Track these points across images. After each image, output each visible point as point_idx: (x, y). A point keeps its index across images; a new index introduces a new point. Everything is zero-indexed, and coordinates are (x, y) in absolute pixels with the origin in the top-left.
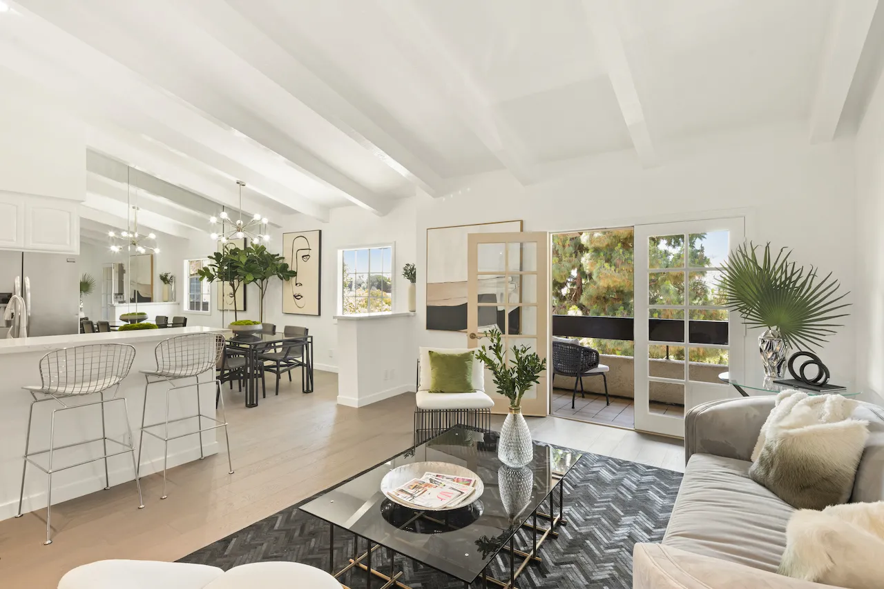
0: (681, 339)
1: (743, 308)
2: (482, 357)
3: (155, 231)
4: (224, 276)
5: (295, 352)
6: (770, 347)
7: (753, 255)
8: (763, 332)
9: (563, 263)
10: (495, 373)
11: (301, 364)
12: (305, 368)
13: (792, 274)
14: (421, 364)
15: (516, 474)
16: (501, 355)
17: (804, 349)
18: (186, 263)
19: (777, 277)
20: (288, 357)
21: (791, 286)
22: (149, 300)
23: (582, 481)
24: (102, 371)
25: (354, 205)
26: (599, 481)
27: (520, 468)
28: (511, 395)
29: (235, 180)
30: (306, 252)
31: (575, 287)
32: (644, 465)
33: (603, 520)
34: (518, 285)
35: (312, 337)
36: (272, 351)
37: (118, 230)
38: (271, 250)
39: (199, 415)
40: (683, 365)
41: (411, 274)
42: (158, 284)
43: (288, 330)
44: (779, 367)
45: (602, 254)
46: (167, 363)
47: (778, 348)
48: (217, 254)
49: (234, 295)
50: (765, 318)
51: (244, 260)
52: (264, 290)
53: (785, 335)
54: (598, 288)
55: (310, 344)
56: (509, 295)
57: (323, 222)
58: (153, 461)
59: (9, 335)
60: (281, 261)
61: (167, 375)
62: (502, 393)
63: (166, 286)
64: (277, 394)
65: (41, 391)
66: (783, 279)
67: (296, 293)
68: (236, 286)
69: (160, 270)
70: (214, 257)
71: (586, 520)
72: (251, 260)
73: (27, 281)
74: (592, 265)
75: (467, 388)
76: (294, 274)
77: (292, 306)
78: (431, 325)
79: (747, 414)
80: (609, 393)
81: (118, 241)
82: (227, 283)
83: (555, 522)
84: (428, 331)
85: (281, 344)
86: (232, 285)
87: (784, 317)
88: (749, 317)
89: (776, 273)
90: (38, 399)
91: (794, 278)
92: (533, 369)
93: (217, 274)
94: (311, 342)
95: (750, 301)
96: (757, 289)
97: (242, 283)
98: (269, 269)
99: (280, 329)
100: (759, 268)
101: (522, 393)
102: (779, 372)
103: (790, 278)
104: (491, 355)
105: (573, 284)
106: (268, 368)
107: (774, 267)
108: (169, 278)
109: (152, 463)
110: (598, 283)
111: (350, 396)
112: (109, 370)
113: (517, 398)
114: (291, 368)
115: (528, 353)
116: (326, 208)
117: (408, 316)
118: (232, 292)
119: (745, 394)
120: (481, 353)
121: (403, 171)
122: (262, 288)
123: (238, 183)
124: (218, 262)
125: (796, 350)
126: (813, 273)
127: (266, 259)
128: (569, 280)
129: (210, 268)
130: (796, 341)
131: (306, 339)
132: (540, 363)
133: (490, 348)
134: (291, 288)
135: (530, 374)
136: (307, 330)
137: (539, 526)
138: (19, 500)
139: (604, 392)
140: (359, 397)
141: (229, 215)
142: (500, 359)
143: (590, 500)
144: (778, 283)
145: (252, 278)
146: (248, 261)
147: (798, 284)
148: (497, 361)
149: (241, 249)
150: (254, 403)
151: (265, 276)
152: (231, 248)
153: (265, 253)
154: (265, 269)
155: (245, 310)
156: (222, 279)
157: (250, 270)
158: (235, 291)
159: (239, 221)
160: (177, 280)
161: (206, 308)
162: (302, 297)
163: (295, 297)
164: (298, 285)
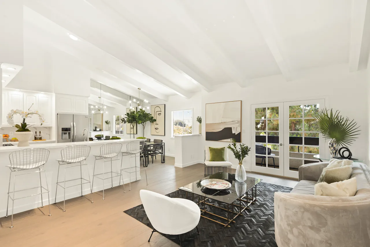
0: (302, 144)
1: (323, 132)
2: (230, 147)
3: (106, 106)
4: (129, 121)
5: (158, 149)
6: (332, 145)
7: (327, 113)
8: (330, 140)
9: (258, 114)
10: (234, 152)
11: (161, 153)
12: (162, 155)
13: (340, 120)
14: (206, 152)
15: (241, 184)
16: (236, 146)
17: (344, 146)
18: (114, 116)
19: (335, 121)
20: (156, 150)
21: (340, 124)
22: (102, 130)
23: (263, 190)
25: (177, 95)
26: (269, 191)
27: (242, 182)
28: (239, 159)
29: (137, 87)
30: (160, 112)
31: (263, 124)
32: (286, 187)
33: (270, 201)
34: (240, 124)
35: (164, 143)
36: (149, 148)
37: (95, 106)
38: (147, 112)
39: (136, 167)
40: (302, 154)
41: (200, 120)
42: (104, 124)
43: (155, 141)
44: (336, 153)
45: (275, 110)
46: (130, 149)
47: (335, 146)
48: (128, 114)
49: (133, 128)
50: (331, 136)
51: (138, 116)
52: (144, 126)
53: (338, 141)
54: (273, 125)
55: (164, 146)
56: (237, 128)
57: (166, 101)
60: (150, 116)
61: (130, 153)
62: (237, 158)
63: (107, 125)
64: (153, 163)
66: (337, 122)
67: (156, 127)
68: (134, 125)
69: (105, 119)
71: (264, 200)
72: (140, 115)
73: (74, 123)
74: (271, 115)
75: (223, 160)
76: (155, 120)
77: (155, 132)
78: (207, 139)
79: (320, 167)
80: (275, 165)
81: (94, 109)
83: (254, 200)
84: (206, 141)
85: (153, 145)
87: (337, 135)
88: (325, 135)
89: (335, 120)
91: (341, 121)
92: (246, 151)
93: (127, 120)
95: (325, 129)
96: (328, 125)
97: (136, 124)
98: (146, 119)
99: (152, 140)
100: (329, 118)
101: (243, 158)
102: (336, 155)
103: (340, 121)
104: (232, 147)
105: (263, 123)
106: (150, 154)
107: (334, 117)
108: (108, 122)
110: (273, 123)
111: (179, 164)
113: (241, 161)
114: (156, 154)
115: (245, 146)
116: (167, 96)
117: (199, 135)
119: (321, 161)
120: (229, 146)
121: (195, 82)
123: (138, 89)
124: (128, 116)
125: (341, 147)
126: (347, 119)
127: (145, 115)
128: (261, 121)
129: (125, 118)
130: (342, 144)
131: (162, 144)
132: (249, 149)
133: (232, 144)
134: (154, 126)
135: (246, 152)
136: (162, 140)
137: (248, 201)
138: (91, 189)
139: (273, 165)
140: (183, 164)
141: (136, 101)
142: (236, 148)
143: (266, 195)
144: (335, 123)
145: (141, 122)
147: (342, 123)
148: (234, 149)
149: (136, 111)
150: (146, 165)
151: (145, 121)
152: (132, 111)
153: (145, 113)
154: (145, 119)
155: (137, 134)
156: (129, 122)
157: (140, 119)
158: (133, 127)
159: (138, 102)
160: (111, 123)
161: (122, 133)
162: (158, 129)
163: (155, 129)
164: (157, 124)
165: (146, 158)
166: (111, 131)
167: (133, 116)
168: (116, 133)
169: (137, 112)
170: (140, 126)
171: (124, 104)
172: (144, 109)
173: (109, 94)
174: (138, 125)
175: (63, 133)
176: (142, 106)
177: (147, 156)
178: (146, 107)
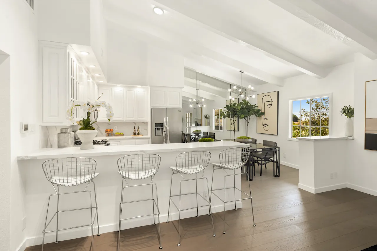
3: (204, 99)
5: (270, 155)
11: (273, 161)
12: (275, 164)
18: (213, 110)
20: (267, 157)
22: (201, 125)
24: (196, 161)
29: (239, 70)
30: (270, 103)
35: (279, 148)
37: (192, 99)
38: (252, 103)
39: (235, 188)
41: (349, 112)
42: (204, 119)
43: (265, 143)
48: (227, 106)
49: (234, 124)
51: (239, 108)
52: (248, 121)
55: (278, 151)
57: (280, 86)
58: (215, 207)
59: (164, 142)
60: (256, 108)
63: (207, 120)
64: (261, 175)
65: (176, 170)
68: (235, 120)
69: (204, 113)
70: (226, 107)
72: (242, 108)
73: (167, 118)
77: (262, 129)
78: (369, 147)
81: (192, 103)
82: (231, 119)
84: (366, 150)
85: (261, 150)
86: (233, 119)
90: (174, 172)
93: (227, 114)
94: (279, 150)
97: (237, 119)
98: (251, 112)
99: (260, 141)
108: (207, 116)
109: (215, 208)
112: (199, 161)
114: (267, 163)
116: (282, 79)
117: (347, 139)
122: (247, 121)
123: (240, 72)
124: (228, 109)
127: (249, 107)
129: (224, 112)
131: (276, 148)
134: (261, 121)
136: (276, 143)
138: (168, 215)
140: (315, 188)
141: (237, 88)
145: (244, 117)
146: (241, 108)
149: (237, 103)
150: (251, 178)
151: (249, 115)
152: (232, 103)
153: (249, 104)
154: (249, 112)
155: (238, 130)
156: (229, 117)
157: (243, 113)
158: (234, 122)
159: (240, 90)
160: (210, 117)
161: (221, 129)
162: (267, 125)
163: (263, 125)
164: (265, 119)
165: (251, 166)
166: (210, 126)
167: (234, 108)
168: (215, 129)
169: (239, 104)
170: (242, 122)
171: (224, 95)
172: (247, 99)
173: (207, 85)
174: (240, 120)
175: (157, 129)
176: (246, 96)
177: (251, 165)
178: (251, 95)
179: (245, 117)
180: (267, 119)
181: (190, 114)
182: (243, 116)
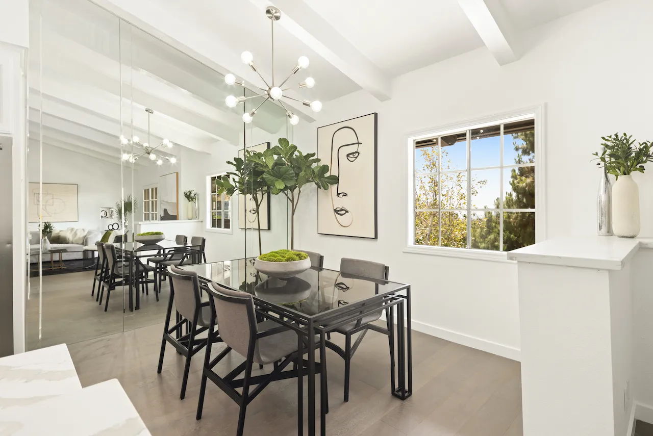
4: (246, 188)
18: (208, 179)
22: (175, 218)
30: (353, 149)
42: (183, 201)
49: (257, 211)
51: (270, 164)
52: (295, 202)
60: (314, 165)
63: (190, 204)
68: (259, 199)
69: (184, 189)
70: (234, 163)
76: (335, 180)
77: (331, 224)
82: (249, 196)
86: (255, 199)
93: (237, 184)
97: (266, 196)
98: (301, 175)
108: (192, 195)
118: (255, 207)
122: (292, 201)
124: (239, 169)
129: (230, 177)
134: (330, 199)
136: (387, 268)
145: (283, 188)
146: (275, 165)
149: (265, 151)
151: (298, 184)
153: (296, 154)
154: (297, 175)
155: (269, 228)
157: (280, 176)
158: (258, 206)
160: (200, 197)
161: (227, 225)
162: (347, 212)
163: (336, 211)
164: (341, 195)
166: (201, 219)
168: (213, 226)
169: (269, 151)
170: (280, 200)
174: (272, 196)
178: (307, 102)
179: (286, 188)
180: (345, 195)
181: (152, 189)
182: (280, 185)
